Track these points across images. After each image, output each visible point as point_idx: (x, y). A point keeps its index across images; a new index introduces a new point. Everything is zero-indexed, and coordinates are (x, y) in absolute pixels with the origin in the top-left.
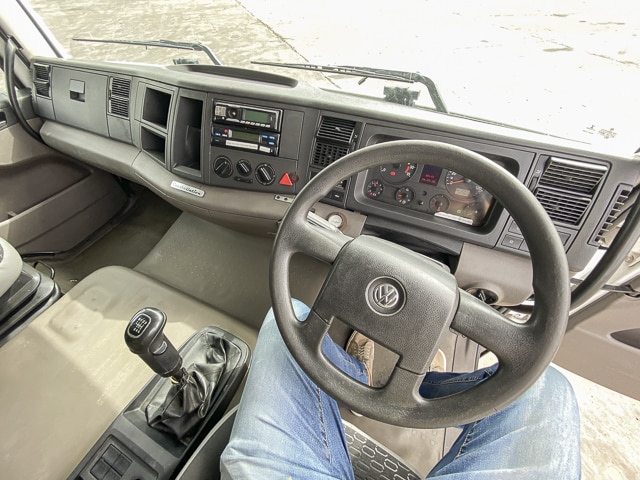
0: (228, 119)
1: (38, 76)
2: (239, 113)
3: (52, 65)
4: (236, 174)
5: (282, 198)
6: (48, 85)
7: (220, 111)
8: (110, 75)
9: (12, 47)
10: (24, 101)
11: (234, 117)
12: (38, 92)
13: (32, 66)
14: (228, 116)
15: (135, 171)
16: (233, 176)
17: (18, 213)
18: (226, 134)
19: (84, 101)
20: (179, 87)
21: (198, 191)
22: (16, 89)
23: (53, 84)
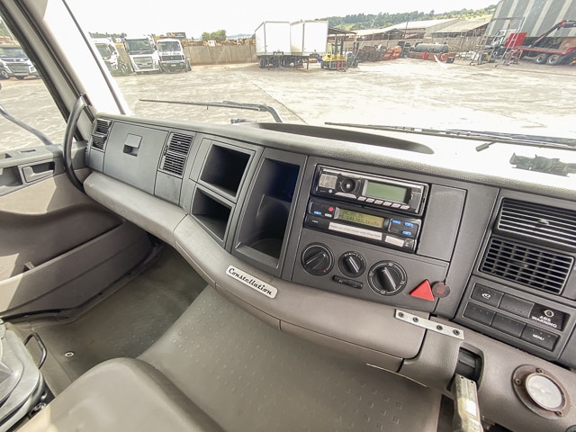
0: (338, 194)
1: (98, 130)
2: (355, 186)
3: (114, 120)
4: (337, 271)
5: (408, 317)
6: (105, 138)
7: (328, 182)
8: (170, 130)
9: (82, 103)
10: (78, 153)
11: (349, 191)
12: (94, 145)
13: (95, 121)
14: (338, 189)
15: (176, 239)
16: (331, 274)
17: (36, 266)
18: (332, 213)
19: (136, 155)
20: (265, 147)
21: (268, 287)
22: (74, 140)
23: (110, 137)
